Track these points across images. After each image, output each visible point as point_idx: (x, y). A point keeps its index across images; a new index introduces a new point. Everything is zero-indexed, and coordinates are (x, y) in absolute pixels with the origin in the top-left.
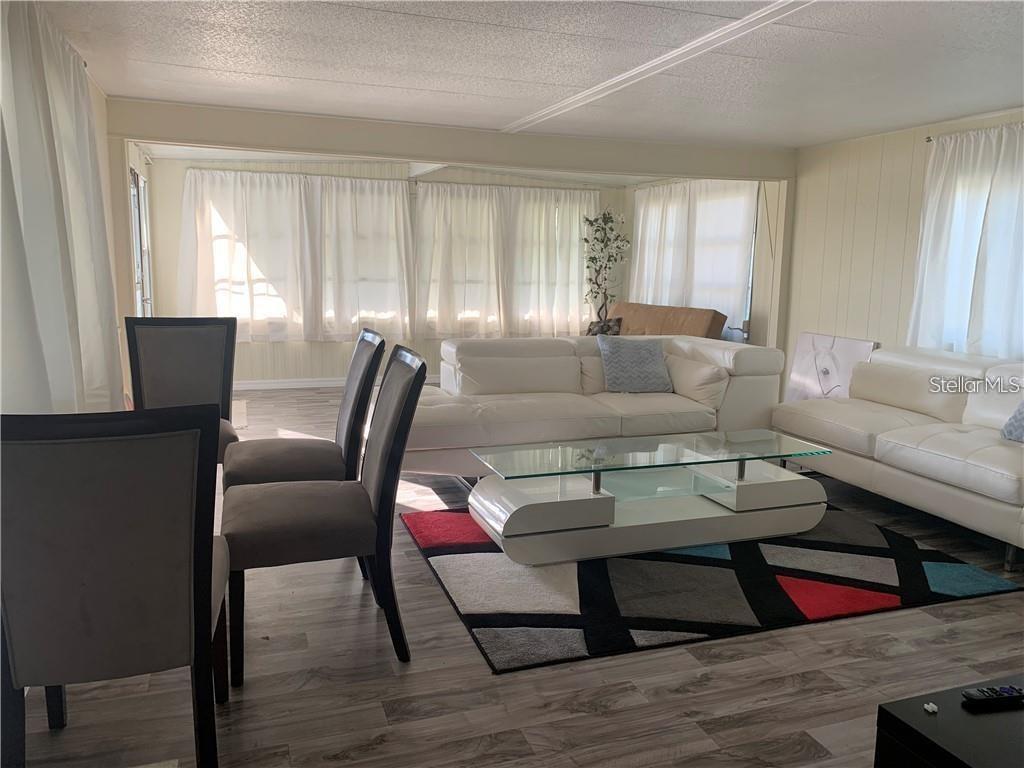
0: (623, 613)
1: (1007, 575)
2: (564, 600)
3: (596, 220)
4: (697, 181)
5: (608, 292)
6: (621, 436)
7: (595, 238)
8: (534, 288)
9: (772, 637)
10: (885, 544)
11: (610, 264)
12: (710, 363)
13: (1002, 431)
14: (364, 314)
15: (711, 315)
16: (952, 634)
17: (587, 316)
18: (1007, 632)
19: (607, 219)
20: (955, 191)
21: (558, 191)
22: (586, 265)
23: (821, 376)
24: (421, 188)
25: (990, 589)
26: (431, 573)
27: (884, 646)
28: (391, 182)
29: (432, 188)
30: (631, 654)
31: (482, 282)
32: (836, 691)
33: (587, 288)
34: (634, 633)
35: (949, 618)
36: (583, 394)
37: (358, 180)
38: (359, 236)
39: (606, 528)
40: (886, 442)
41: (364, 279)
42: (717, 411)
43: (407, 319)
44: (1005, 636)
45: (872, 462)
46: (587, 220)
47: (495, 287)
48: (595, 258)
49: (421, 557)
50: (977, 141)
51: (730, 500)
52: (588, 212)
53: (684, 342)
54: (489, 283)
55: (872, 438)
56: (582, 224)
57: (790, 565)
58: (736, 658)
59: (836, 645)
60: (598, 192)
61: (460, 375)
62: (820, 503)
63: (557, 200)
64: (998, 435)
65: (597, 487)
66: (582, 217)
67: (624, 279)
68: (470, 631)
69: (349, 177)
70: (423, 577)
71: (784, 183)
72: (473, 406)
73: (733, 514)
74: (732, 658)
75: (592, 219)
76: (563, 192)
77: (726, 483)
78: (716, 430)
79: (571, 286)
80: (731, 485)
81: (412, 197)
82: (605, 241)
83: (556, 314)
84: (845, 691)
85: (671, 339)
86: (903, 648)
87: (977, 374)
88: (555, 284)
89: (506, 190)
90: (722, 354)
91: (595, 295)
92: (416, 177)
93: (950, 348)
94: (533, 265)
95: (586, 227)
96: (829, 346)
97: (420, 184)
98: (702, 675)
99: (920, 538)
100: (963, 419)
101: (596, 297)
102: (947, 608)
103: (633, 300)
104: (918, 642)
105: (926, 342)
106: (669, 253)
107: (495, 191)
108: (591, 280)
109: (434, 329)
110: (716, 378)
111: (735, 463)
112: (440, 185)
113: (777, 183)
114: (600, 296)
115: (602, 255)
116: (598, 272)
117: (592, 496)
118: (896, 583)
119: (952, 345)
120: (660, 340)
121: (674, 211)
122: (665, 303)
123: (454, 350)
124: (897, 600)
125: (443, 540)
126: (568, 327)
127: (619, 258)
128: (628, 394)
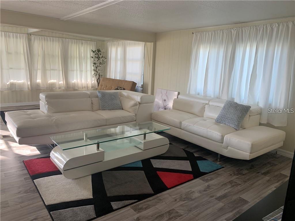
0: (108, 195)
1: (218, 163)
2: (87, 193)
3: (95, 51)
4: (126, 41)
5: (100, 74)
6: (106, 125)
7: (95, 57)
8: (75, 72)
9: (158, 197)
10: (186, 156)
11: (100, 65)
12: (133, 100)
13: (216, 120)
14: (12, 81)
15: (132, 83)
16: (209, 187)
17: (94, 82)
18: (223, 184)
19: (99, 51)
20: (200, 50)
21: (82, 41)
22: (92, 65)
23: (164, 101)
24: (33, 37)
25: (215, 169)
26: (35, 187)
27: (191, 195)
28: (21, 35)
29: (37, 37)
30: (112, 213)
31: (56, 70)
32: (180, 216)
33: (93, 72)
34: (113, 204)
35: (207, 181)
36: (93, 111)
37: (7, 33)
38: (8, 53)
39: (102, 162)
40: (185, 124)
41: (11, 68)
42: (136, 115)
43: (29, 83)
44: (222, 185)
45: (181, 130)
46: (92, 51)
47: (62, 72)
48: (95, 63)
49: (31, 180)
50: (206, 35)
51: (142, 147)
52: (92, 48)
53: (125, 93)
54: (59, 70)
55: (181, 123)
56: (91, 52)
57: (160, 167)
58: (147, 208)
59: (177, 198)
60: (96, 42)
61: (47, 106)
62: (167, 144)
63: (82, 44)
64: (214, 121)
65: (98, 148)
66: (90, 49)
67: (105, 70)
68: (50, 213)
69: (4, 31)
70: (31, 190)
71: (152, 43)
72: (52, 118)
73: (143, 151)
74: (146, 209)
75: (94, 51)
76: (84, 41)
77: (140, 141)
78: (135, 121)
79: (88, 72)
80: (142, 142)
81: (29, 40)
82: (98, 58)
83: (83, 81)
84: (182, 216)
85: (121, 92)
86: (197, 195)
87: (207, 102)
88: (82, 71)
89: (64, 39)
90: (137, 97)
91: (96, 75)
92: (31, 33)
93: (199, 94)
94: (75, 65)
95: (92, 53)
96: (166, 92)
97: (32, 36)
98: (137, 218)
99: (195, 152)
100: (204, 116)
101: (96, 76)
102: (206, 177)
103: (108, 77)
104: (200, 192)
105: (192, 92)
106: (119, 63)
107: (60, 39)
108: (94, 70)
109: (40, 86)
110: (135, 105)
111: (143, 135)
112: (40, 36)
113: (150, 43)
114: (98, 75)
115: (97, 62)
116: (97, 68)
117: (96, 152)
118: (191, 170)
119: (199, 93)
120: (118, 92)
121: (120, 50)
122: (118, 79)
123: (44, 97)
124: (192, 176)
125: (40, 171)
126: (87, 85)
127: (103, 63)
128: (108, 110)
